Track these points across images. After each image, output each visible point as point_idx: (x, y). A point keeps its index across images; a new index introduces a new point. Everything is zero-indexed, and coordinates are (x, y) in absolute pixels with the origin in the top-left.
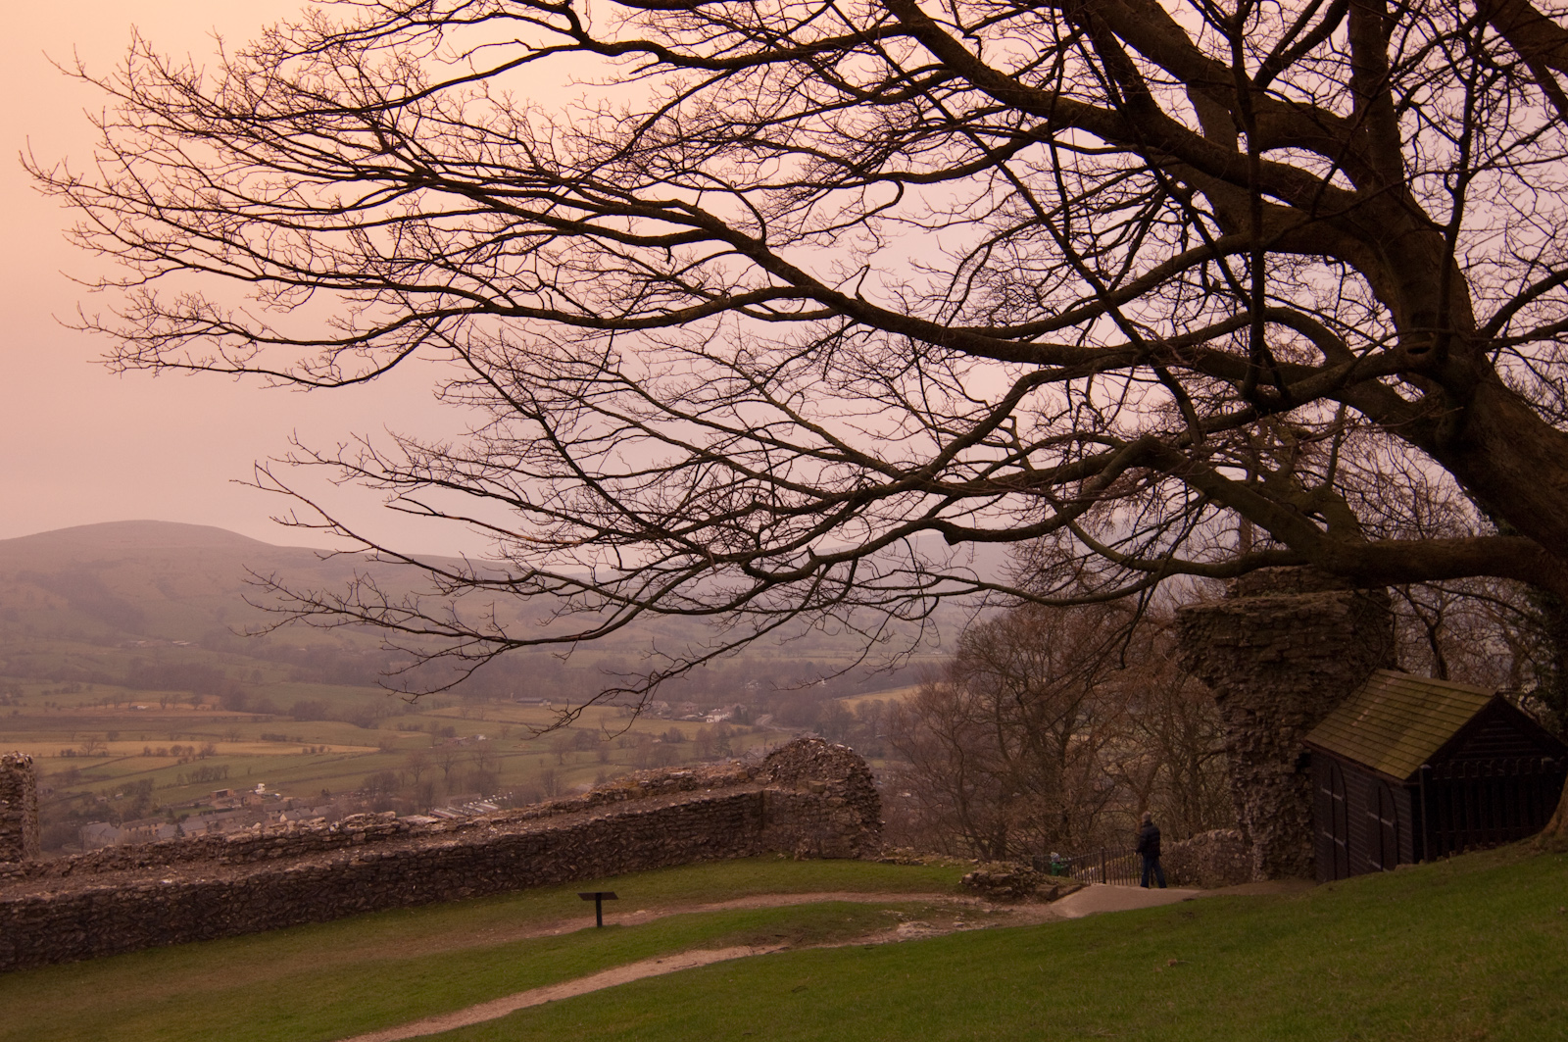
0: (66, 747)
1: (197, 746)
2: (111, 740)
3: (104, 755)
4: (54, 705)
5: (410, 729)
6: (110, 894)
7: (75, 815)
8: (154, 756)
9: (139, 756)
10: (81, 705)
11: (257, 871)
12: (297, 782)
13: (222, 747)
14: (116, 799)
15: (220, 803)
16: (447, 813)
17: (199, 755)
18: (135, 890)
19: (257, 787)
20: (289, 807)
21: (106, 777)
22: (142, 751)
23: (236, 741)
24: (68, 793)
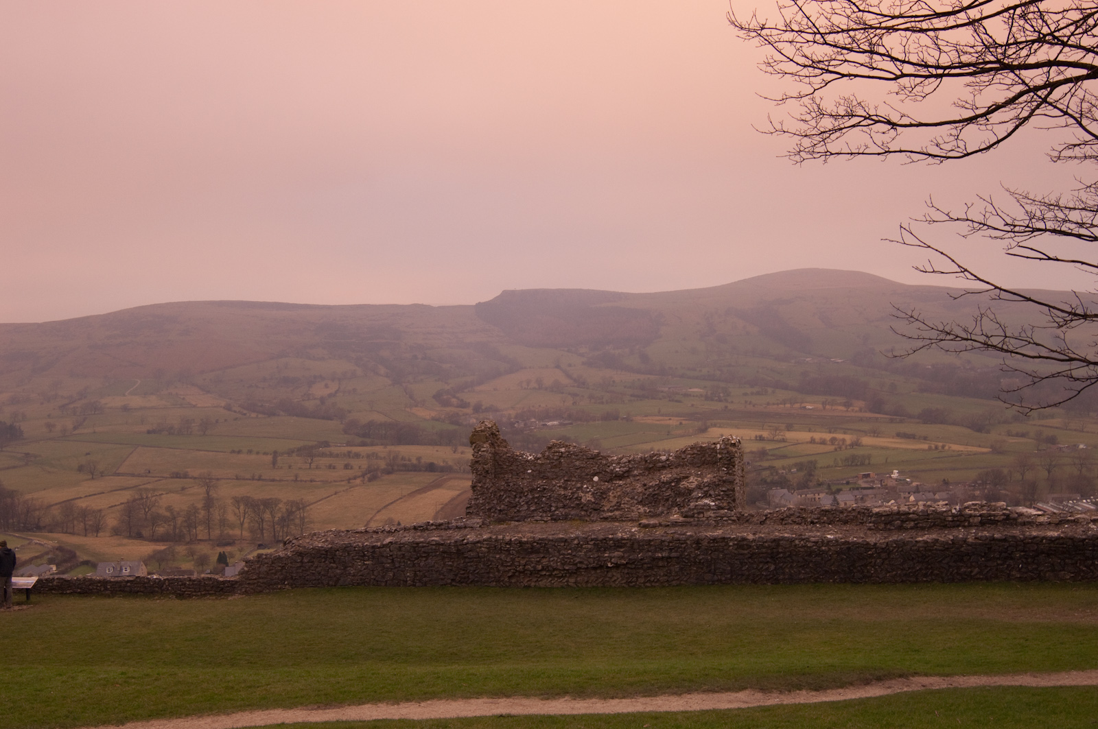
0: (759, 433)
1: (849, 438)
2: (788, 430)
3: (784, 441)
4: (750, 403)
5: (1017, 435)
6: (791, 541)
7: (764, 482)
8: (817, 443)
9: (807, 443)
10: (768, 404)
11: (895, 537)
12: (923, 471)
13: (867, 440)
14: (792, 473)
15: (867, 482)
16: (1049, 508)
17: (850, 445)
18: (808, 540)
19: (892, 473)
20: (917, 490)
21: (785, 457)
22: (809, 440)
23: (877, 437)
24: (760, 466)
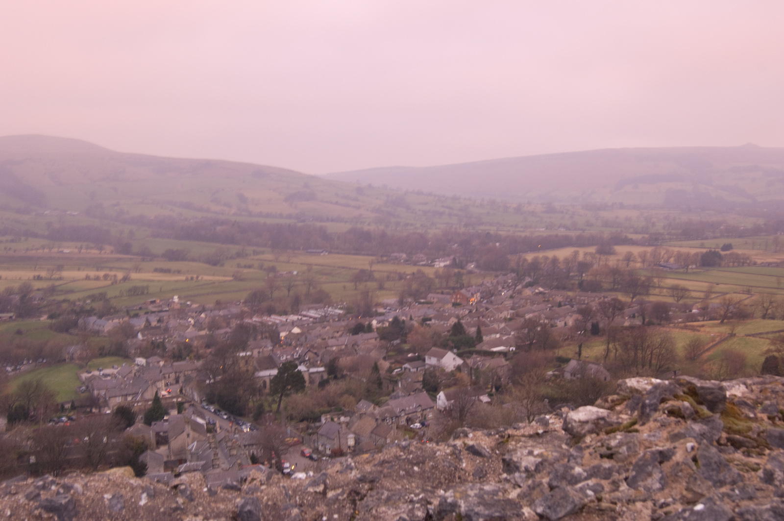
0: (37, 274)
2: (61, 270)
3: (60, 279)
4: (10, 249)
5: (245, 267)
7: (74, 312)
8: (93, 280)
9: (83, 280)
10: (27, 249)
12: (194, 296)
13: (134, 276)
14: (89, 304)
15: (156, 307)
17: (122, 280)
19: (173, 298)
20: (204, 310)
22: (85, 277)
23: (139, 272)
24: (54, 300)
